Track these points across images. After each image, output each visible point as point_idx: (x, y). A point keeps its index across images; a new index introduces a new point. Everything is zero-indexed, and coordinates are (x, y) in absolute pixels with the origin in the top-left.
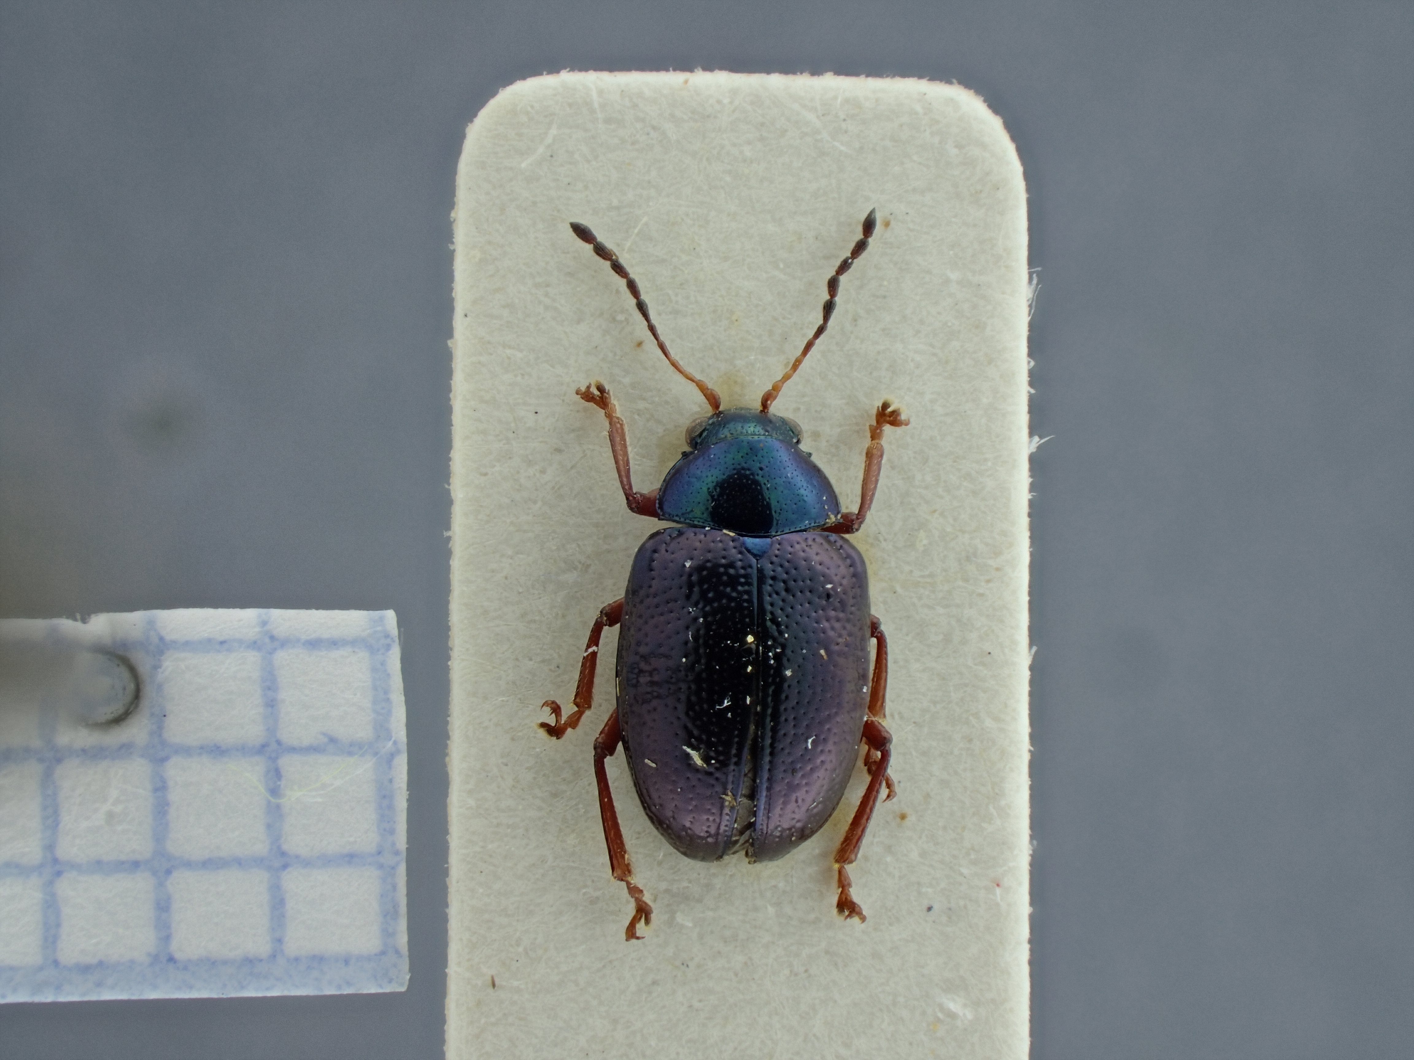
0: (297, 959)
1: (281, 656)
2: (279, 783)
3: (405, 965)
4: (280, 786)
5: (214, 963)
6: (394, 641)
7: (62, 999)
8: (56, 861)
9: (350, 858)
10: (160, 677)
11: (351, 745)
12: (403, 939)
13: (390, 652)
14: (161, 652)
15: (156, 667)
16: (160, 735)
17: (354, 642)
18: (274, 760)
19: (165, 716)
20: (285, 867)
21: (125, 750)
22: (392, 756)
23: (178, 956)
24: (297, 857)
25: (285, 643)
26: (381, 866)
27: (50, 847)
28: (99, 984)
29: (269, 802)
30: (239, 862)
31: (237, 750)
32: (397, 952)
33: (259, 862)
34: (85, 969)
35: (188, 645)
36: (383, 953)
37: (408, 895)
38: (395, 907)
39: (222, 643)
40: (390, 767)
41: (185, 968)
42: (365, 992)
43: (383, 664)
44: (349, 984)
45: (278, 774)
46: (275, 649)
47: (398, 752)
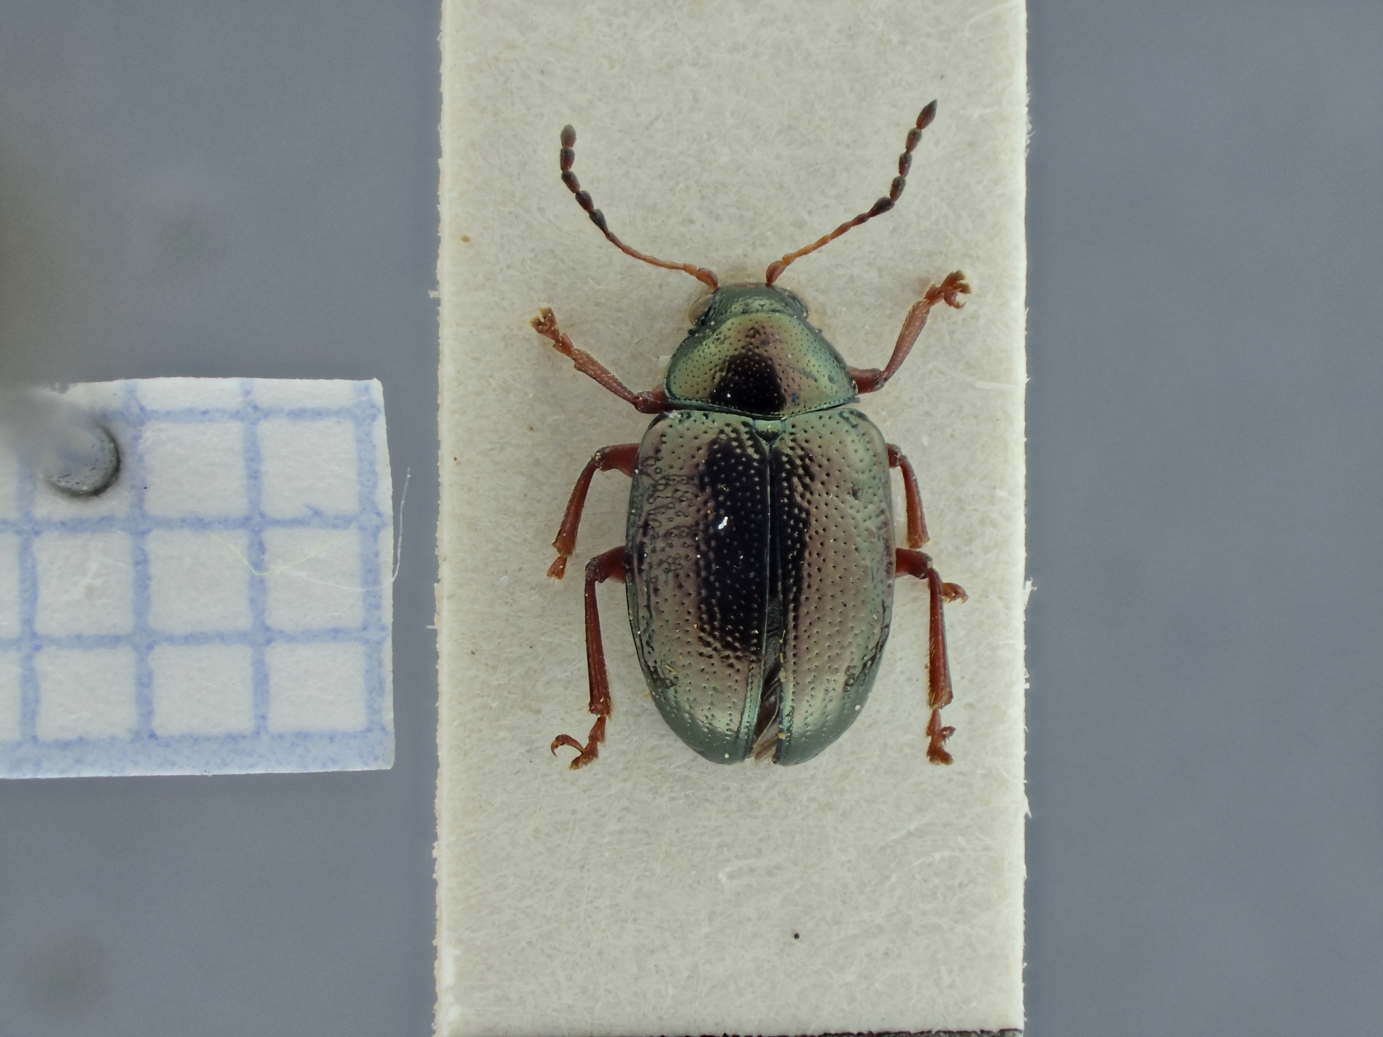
0: (281, 736)
1: (265, 427)
2: (262, 556)
3: (391, 743)
4: (263, 559)
5: (196, 740)
6: (380, 411)
7: (41, 776)
8: (34, 635)
9: (336, 634)
10: (141, 448)
11: (336, 518)
12: (389, 716)
13: (376, 423)
14: (142, 423)
15: (136, 438)
16: (141, 508)
17: (339, 413)
18: (257, 533)
19: (146, 488)
20: (269, 642)
21: (106, 523)
22: (378, 529)
23: (159, 732)
24: (281, 632)
25: (267, 413)
26: (367, 642)
27: (28, 622)
28: (79, 761)
29: (252, 576)
30: (222, 638)
31: (220, 523)
32: (383, 729)
33: (242, 637)
34: (64, 746)
35: (169, 416)
36: (369, 730)
37: (394, 672)
38: (381, 683)
39: (204, 413)
40: (376, 541)
41: (167, 745)
42: (350, 770)
43: (368, 434)
44: (334, 761)
45: (261, 548)
46: (258, 420)
47: (384, 525)
